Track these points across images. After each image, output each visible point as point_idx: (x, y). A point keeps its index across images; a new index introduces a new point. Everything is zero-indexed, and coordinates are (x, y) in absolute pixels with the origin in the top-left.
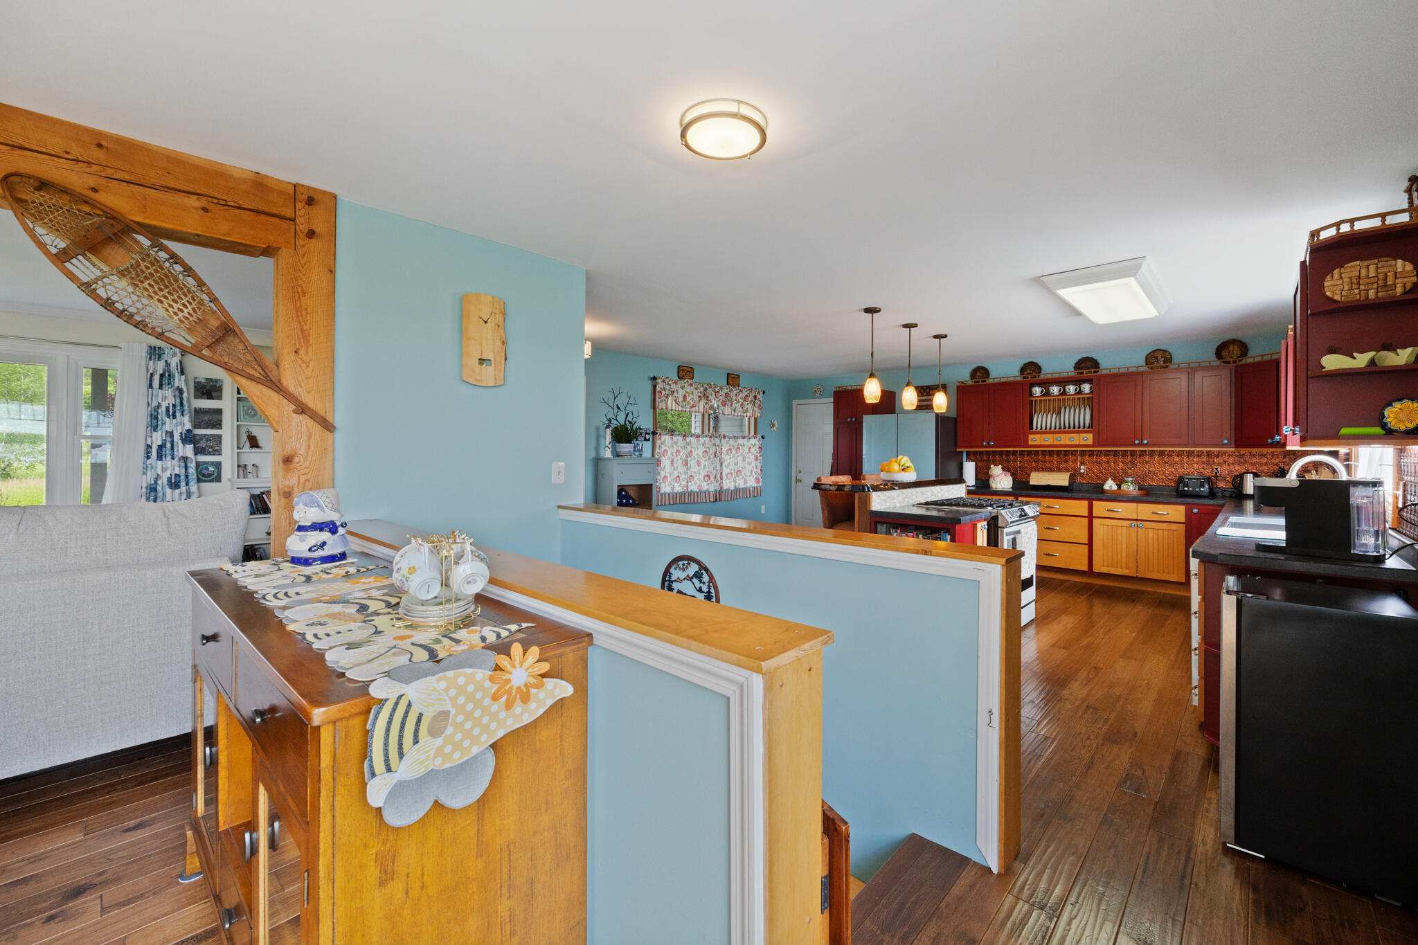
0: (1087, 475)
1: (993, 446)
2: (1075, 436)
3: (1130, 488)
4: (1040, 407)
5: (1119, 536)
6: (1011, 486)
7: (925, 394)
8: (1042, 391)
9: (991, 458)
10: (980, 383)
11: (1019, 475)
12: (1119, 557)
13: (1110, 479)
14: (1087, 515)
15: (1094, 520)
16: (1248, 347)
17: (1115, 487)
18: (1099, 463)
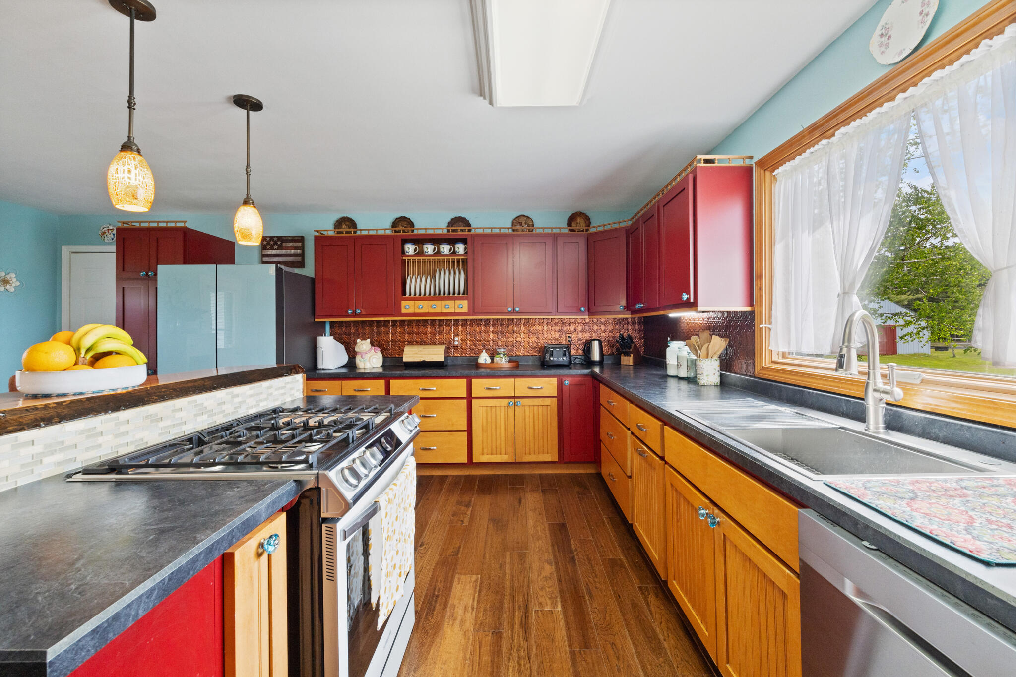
0: (461, 347)
1: (360, 315)
2: (450, 303)
3: (502, 361)
4: (413, 269)
5: (498, 417)
6: (381, 364)
7: (276, 247)
8: (415, 250)
9: (360, 330)
10: (344, 235)
11: (391, 351)
12: (498, 442)
13: (484, 351)
14: (465, 396)
15: (474, 401)
16: (591, 221)
17: (489, 361)
18: (472, 333)
